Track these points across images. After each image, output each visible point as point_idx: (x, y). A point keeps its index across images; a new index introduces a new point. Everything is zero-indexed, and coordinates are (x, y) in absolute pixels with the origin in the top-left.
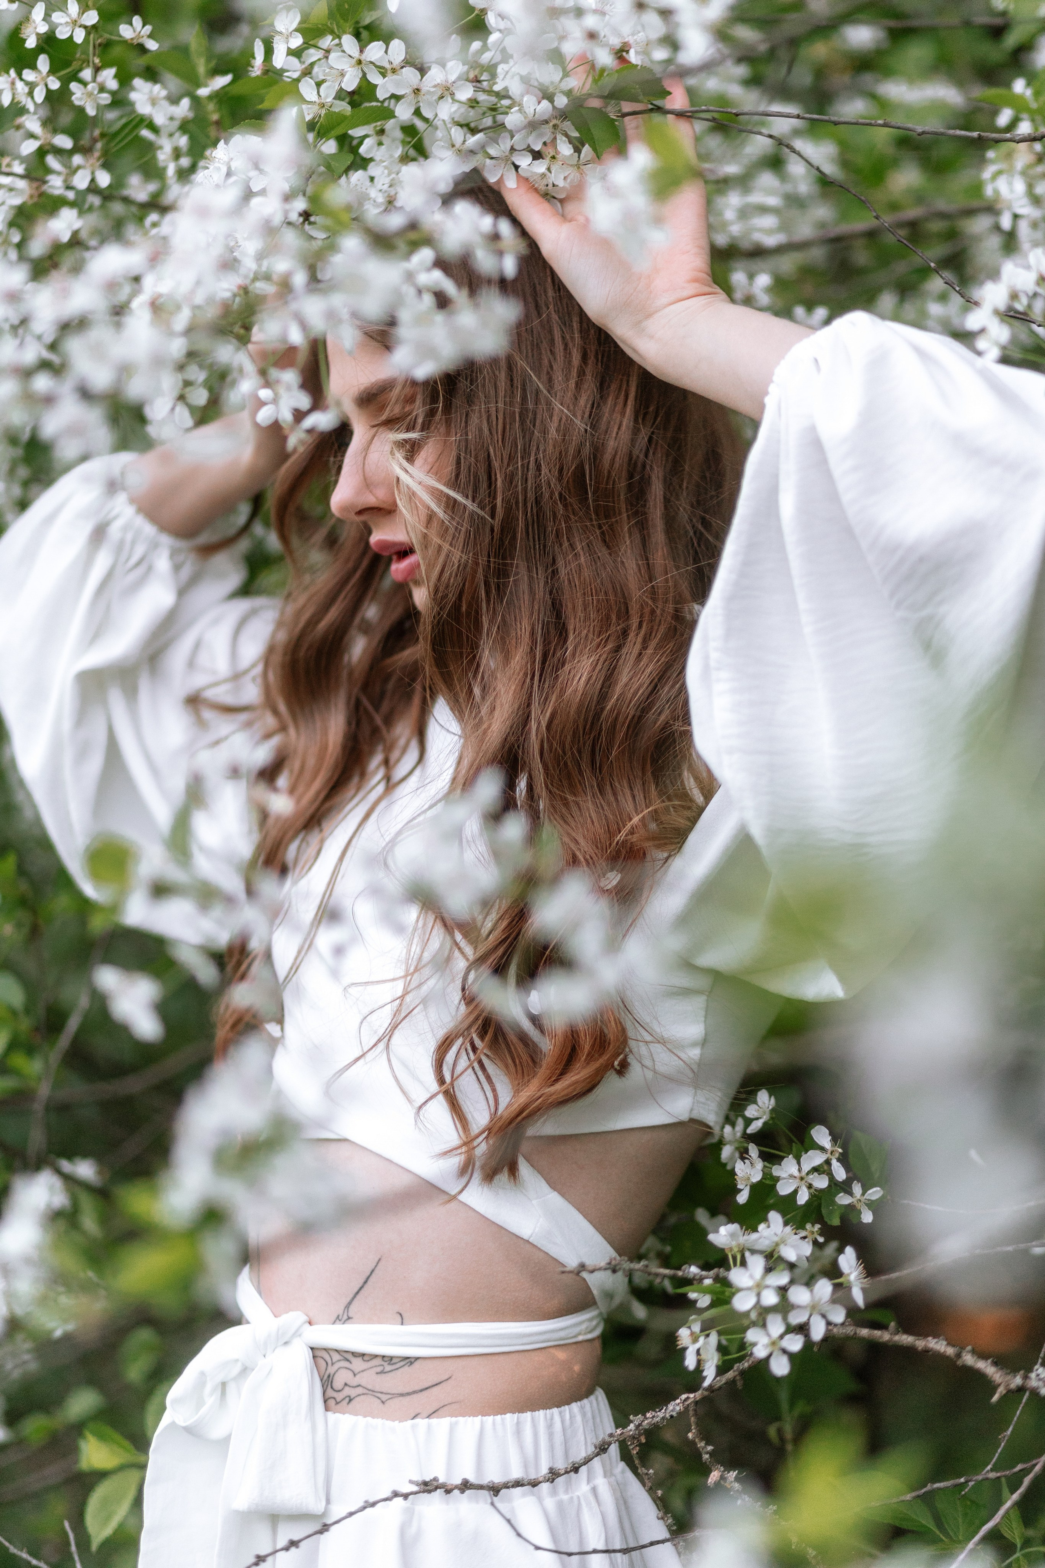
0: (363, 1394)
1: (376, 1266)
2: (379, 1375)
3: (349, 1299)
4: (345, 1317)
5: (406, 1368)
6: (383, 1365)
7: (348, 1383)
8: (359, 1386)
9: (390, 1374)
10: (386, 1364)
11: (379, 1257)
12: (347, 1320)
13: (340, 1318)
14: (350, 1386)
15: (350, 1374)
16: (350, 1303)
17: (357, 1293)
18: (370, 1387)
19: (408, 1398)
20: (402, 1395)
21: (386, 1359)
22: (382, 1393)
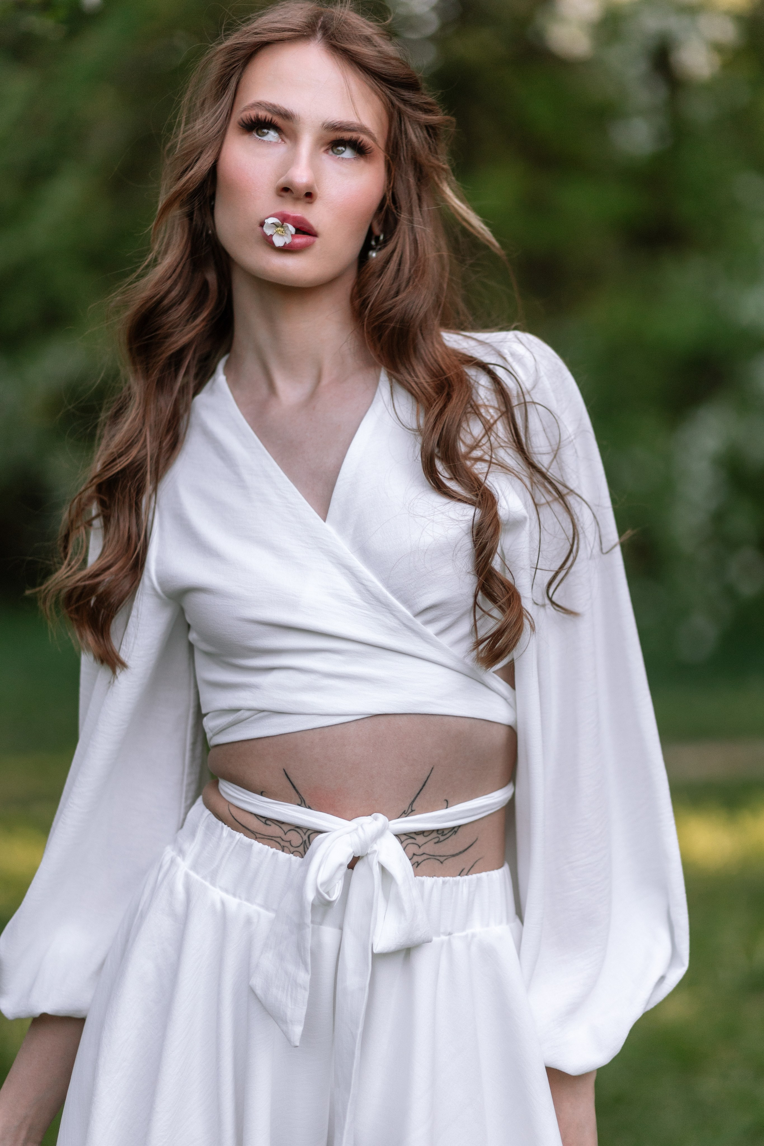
0: (428, 859)
1: (430, 773)
2: (437, 845)
3: (412, 799)
4: (410, 810)
5: (453, 837)
6: (438, 837)
7: (415, 853)
8: (424, 854)
9: (444, 842)
10: (440, 836)
11: (432, 767)
12: (411, 812)
13: (405, 812)
14: (417, 855)
15: (416, 847)
16: (413, 801)
17: (418, 794)
18: (431, 854)
19: (457, 857)
20: (453, 856)
21: (439, 832)
22: (440, 856)
